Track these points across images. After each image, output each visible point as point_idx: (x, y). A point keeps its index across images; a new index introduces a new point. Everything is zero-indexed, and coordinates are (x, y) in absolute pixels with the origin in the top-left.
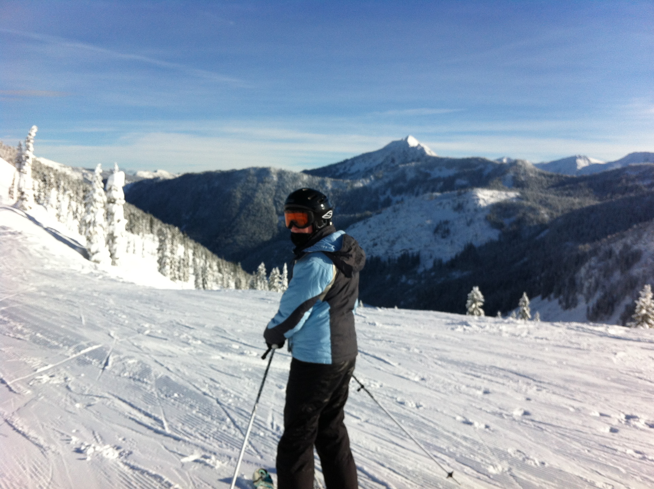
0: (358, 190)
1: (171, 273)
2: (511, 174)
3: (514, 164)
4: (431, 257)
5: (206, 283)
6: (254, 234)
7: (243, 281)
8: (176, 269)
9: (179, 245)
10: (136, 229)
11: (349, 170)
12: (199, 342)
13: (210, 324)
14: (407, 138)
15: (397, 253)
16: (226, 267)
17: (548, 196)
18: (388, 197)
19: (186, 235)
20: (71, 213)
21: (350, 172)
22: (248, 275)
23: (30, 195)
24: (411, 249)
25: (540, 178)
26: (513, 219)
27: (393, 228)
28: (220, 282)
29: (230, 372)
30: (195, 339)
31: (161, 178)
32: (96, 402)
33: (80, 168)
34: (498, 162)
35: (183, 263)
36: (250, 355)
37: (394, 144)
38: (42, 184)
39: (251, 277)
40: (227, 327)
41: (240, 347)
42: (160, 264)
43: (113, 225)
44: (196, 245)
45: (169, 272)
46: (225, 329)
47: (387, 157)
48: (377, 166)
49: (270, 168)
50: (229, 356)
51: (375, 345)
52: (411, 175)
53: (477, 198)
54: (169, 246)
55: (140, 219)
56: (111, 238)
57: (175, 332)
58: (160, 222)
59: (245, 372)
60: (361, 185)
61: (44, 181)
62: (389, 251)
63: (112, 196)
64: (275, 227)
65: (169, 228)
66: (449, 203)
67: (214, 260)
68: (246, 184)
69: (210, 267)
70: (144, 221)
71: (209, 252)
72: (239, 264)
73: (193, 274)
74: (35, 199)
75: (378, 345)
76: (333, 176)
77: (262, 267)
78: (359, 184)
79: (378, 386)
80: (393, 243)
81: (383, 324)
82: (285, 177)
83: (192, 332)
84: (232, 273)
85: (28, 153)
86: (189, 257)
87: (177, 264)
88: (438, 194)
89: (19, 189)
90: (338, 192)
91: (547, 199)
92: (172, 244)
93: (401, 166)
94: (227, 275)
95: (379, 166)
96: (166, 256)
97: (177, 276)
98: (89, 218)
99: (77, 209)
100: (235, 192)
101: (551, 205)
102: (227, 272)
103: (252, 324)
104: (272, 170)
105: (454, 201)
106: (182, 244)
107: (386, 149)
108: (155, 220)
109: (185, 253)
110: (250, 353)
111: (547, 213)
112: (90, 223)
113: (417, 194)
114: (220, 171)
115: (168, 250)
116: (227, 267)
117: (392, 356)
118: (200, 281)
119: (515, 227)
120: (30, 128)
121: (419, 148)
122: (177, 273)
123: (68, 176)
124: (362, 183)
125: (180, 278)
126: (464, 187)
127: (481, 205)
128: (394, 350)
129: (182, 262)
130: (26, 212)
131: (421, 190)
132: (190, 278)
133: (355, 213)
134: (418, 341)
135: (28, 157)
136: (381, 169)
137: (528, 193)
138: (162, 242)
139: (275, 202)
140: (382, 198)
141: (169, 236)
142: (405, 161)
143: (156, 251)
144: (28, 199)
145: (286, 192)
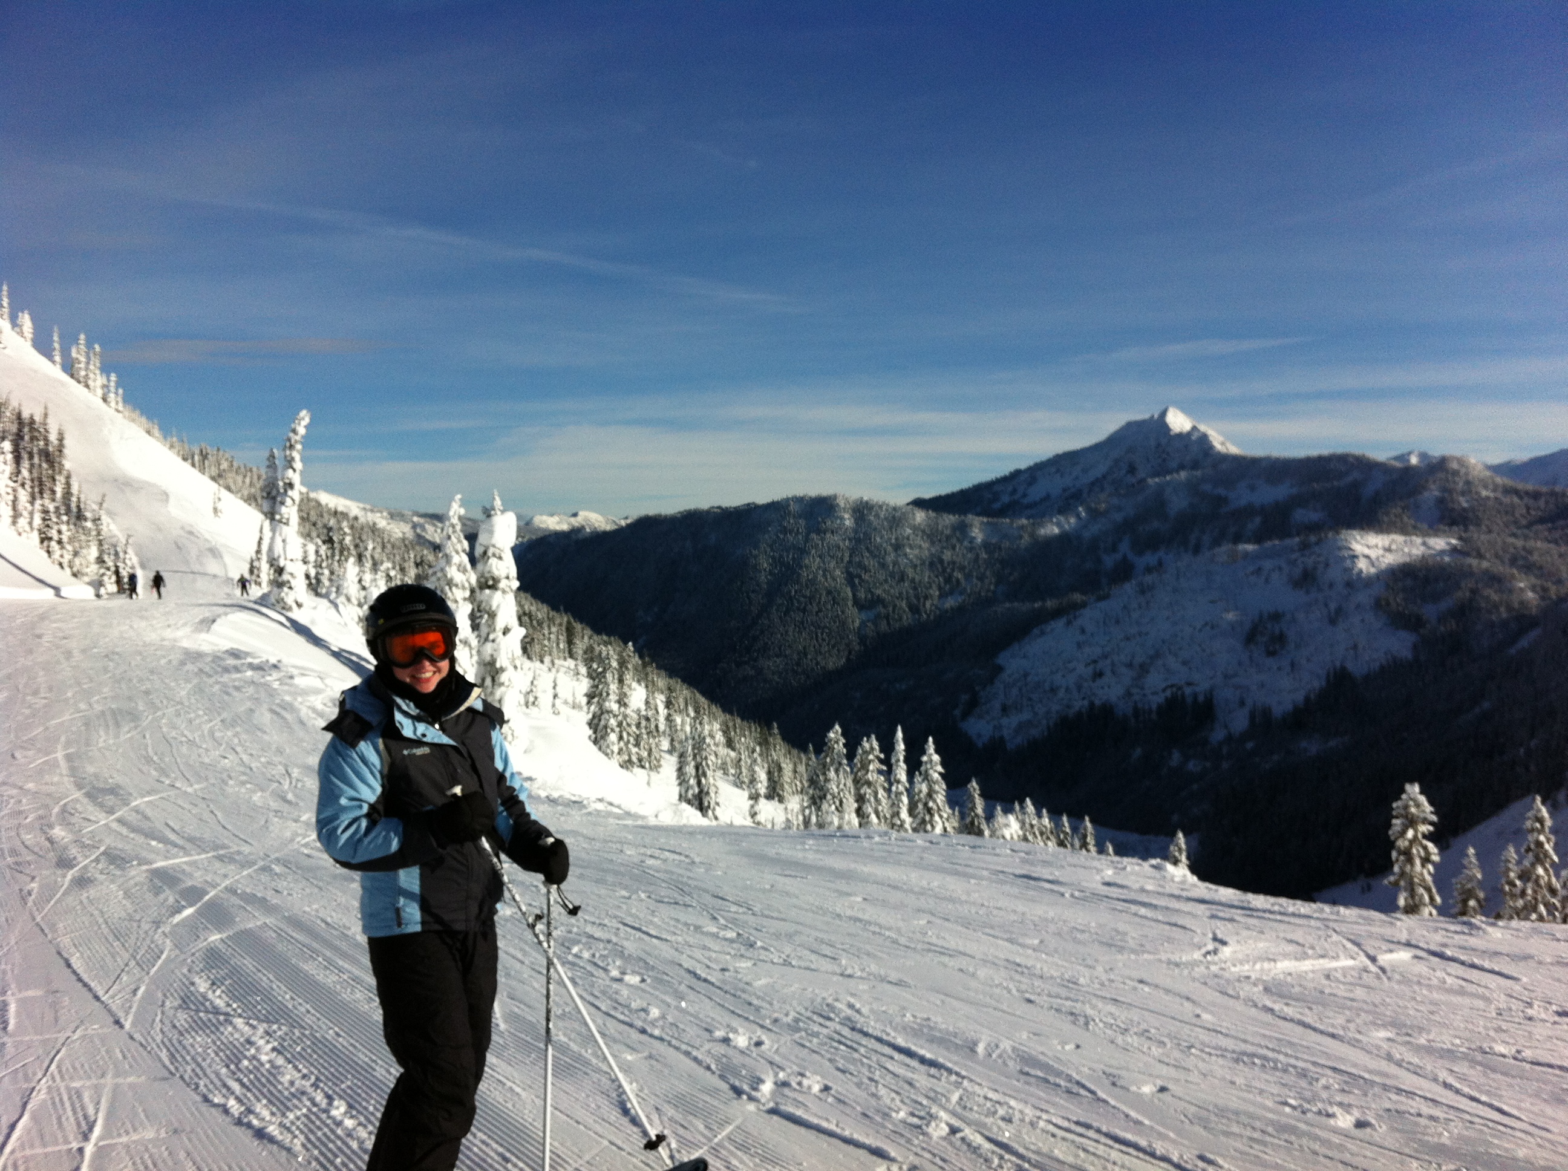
0: (1049, 543)
1: (621, 751)
2: (1433, 492)
3: (1438, 467)
4: (1242, 703)
5: (705, 775)
6: (805, 653)
7: (787, 767)
8: (632, 740)
9: (634, 685)
10: (538, 649)
11: (1025, 495)
14: (1164, 414)
15: (1154, 693)
16: (744, 735)
17: (1531, 544)
18: (1125, 557)
19: (648, 660)
21: (1025, 501)
22: (796, 752)
23: (297, 572)
24: (1189, 684)
25: (1507, 500)
26: (1445, 604)
27: (1140, 634)
28: (732, 771)
31: (588, 530)
33: (408, 513)
34: (1398, 464)
35: (647, 725)
37: (1129, 425)
38: (323, 549)
39: (808, 758)
42: (595, 732)
43: (493, 641)
44: (671, 682)
45: (616, 749)
47: (1117, 462)
48: (1093, 484)
49: (835, 497)
52: (1178, 503)
53: (1351, 553)
54: (613, 687)
55: (545, 625)
56: (489, 674)
58: (588, 632)
60: (1056, 531)
61: (329, 541)
62: (1134, 691)
63: (490, 572)
64: (853, 637)
65: (613, 645)
66: (1280, 569)
67: (716, 719)
68: (781, 536)
69: (711, 735)
70: (554, 629)
71: (702, 700)
72: (775, 725)
73: (672, 753)
74: (310, 585)
76: (986, 512)
77: (835, 734)
78: (1051, 529)
80: (1144, 669)
82: (872, 518)
84: (759, 749)
85: (290, 474)
86: (657, 712)
87: (634, 728)
88: (1250, 547)
89: (273, 562)
90: (1000, 548)
91: (1530, 552)
92: (621, 681)
93: (1153, 481)
94: (747, 752)
95: (1097, 484)
96: (609, 712)
97: (634, 759)
100: (756, 557)
101: (1541, 568)
102: (747, 747)
104: (841, 502)
105: (1293, 563)
106: (640, 681)
107: (1113, 441)
108: (578, 627)
109: (647, 703)
111: (1533, 588)
113: (1197, 550)
114: (720, 508)
115: (613, 697)
116: (746, 734)
118: (690, 769)
119: (1452, 625)
120: (294, 417)
121: (1195, 436)
122: (634, 750)
123: (383, 531)
124: (1058, 524)
125: (641, 762)
126: (1314, 528)
127: (1361, 571)
129: (644, 723)
130: (289, 614)
131: (1207, 539)
132: (664, 763)
133: (1043, 600)
135: (291, 485)
136: (1102, 490)
137: (1481, 538)
138: (596, 677)
139: (850, 578)
140: (1109, 561)
141: (615, 664)
142: (1162, 470)
143: (584, 700)
144: (293, 583)
145: (876, 553)
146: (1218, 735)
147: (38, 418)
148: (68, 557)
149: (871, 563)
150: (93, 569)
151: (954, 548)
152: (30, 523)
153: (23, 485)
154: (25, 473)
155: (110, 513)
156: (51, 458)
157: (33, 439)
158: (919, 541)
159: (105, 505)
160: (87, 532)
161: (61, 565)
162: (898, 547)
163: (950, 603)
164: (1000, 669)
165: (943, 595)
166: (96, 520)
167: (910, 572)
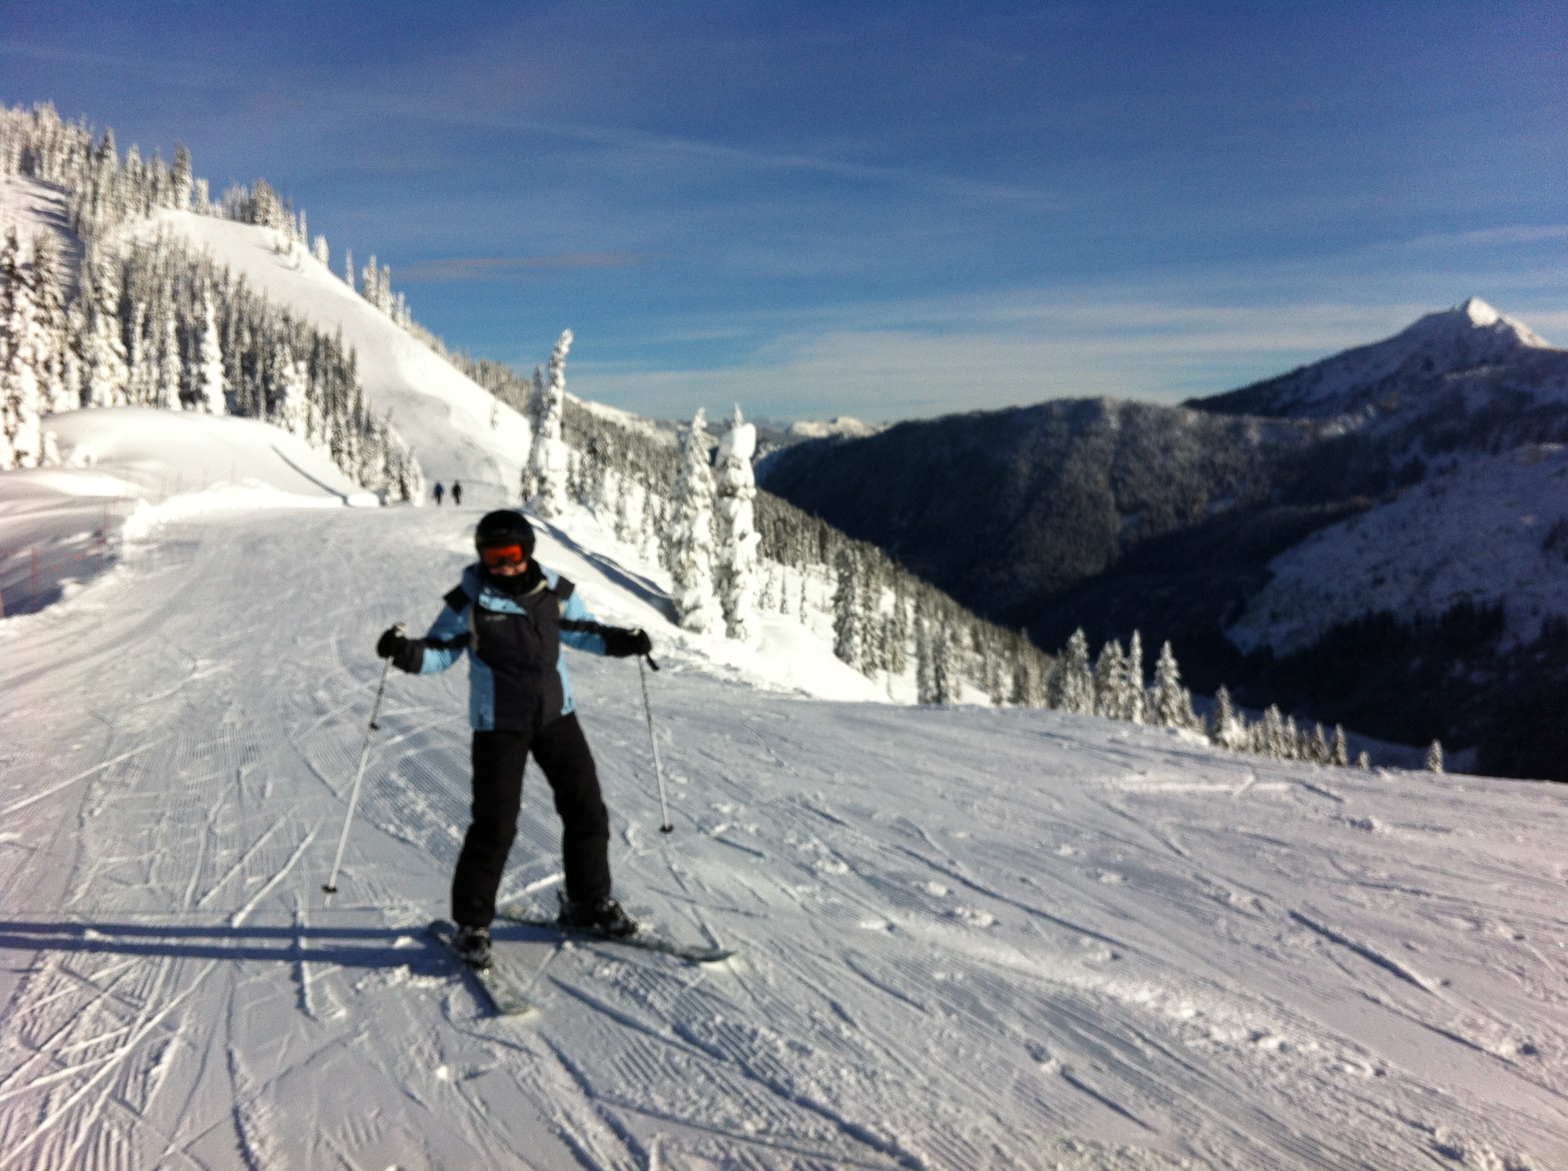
0: (1333, 443)
1: (864, 653)
4: (1535, 612)
5: (944, 677)
6: (1062, 559)
7: (1034, 673)
8: (876, 643)
9: (884, 589)
10: (790, 552)
11: (1309, 394)
12: (843, 868)
13: (888, 813)
14: (1466, 305)
15: (1440, 601)
16: (993, 640)
18: (1416, 459)
19: (899, 564)
20: (650, 522)
21: (1309, 400)
22: (1046, 658)
23: (559, 483)
24: (1478, 591)
27: (1428, 539)
28: (977, 675)
29: (897, 985)
30: (837, 856)
31: (846, 436)
32: (493, 1066)
33: (673, 421)
35: (892, 629)
36: (970, 922)
37: (1431, 320)
38: (588, 459)
39: (1053, 663)
40: (930, 822)
41: (950, 892)
42: (840, 634)
43: (730, 546)
44: (922, 587)
45: (859, 651)
46: (922, 828)
47: (1412, 357)
48: (1384, 381)
49: (1101, 400)
50: (909, 922)
51: (1368, 904)
52: (1478, 401)
54: (859, 591)
55: (799, 532)
56: (726, 576)
57: (790, 833)
58: (842, 537)
59: (943, 987)
60: (1341, 430)
61: (593, 451)
62: (1418, 598)
63: (729, 481)
64: (1114, 544)
65: (862, 550)
67: (965, 623)
68: (1042, 440)
69: (955, 638)
70: (807, 535)
71: (951, 603)
72: (1024, 630)
73: (916, 655)
74: (572, 493)
75: (1377, 908)
76: (1265, 412)
77: (1078, 639)
78: (1336, 429)
79: (1369, 1072)
80: (1429, 576)
81: (1396, 826)
82: (1139, 420)
83: (834, 834)
84: (1007, 654)
85: (553, 390)
86: (905, 616)
87: (878, 632)
88: (1554, 447)
90: (1278, 451)
92: (867, 585)
93: (1451, 378)
94: (993, 656)
95: (1389, 381)
96: (854, 615)
97: (877, 661)
98: (679, 531)
99: (663, 511)
100: (1015, 461)
102: (995, 651)
103: (1001, 815)
104: (1108, 405)
106: (889, 586)
107: (1409, 335)
108: (832, 532)
109: (896, 607)
110: (973, 916)
112: (680, 542)
113: (1496, 450)
114: (981, 413)
115: (858, 601)
116: (995, 640)
117: (1422, 949)
118: (930, 672)
120: (559, 337)
121: (1500, 329)
122: (877, 652)
123: (649, 439)
124: (1344, 424)
125: (884, 665)
128: (1428, 928)
129: (889, 626)
130: (551, 521)
131: (1507, 438)
132: (907, 665)
133: (1323, 503)
134: (1509, 895)
135: (553, 401)
136: (1394, 386)
138: (844, 581)
139: (1114, 482)
140: (1398, 462)
141: (861, 568)
142: (1462, 365)
143: (832, 603)
144: (554, 491)
145: (1143, 456)
146: (1506, 645)
147: (332, 337)
148: (356, 467)
149: (1136, 466)
150: (379, 479)
151: (1227, 450)
152: (323, 437)
153: (317, 402)
154: (319, 390)
155: (397, 426)
156: (344, 374)
157: (328, 356)
158: (1189, 443)
159: (393, 419)
160: (375, 443)
161: (351, 475)
162: (1166, 449)
163: (1220, 507)
164: (1270, 576)
165: (1213, 498)
166: (384, 432)
167: (1178, 475)
